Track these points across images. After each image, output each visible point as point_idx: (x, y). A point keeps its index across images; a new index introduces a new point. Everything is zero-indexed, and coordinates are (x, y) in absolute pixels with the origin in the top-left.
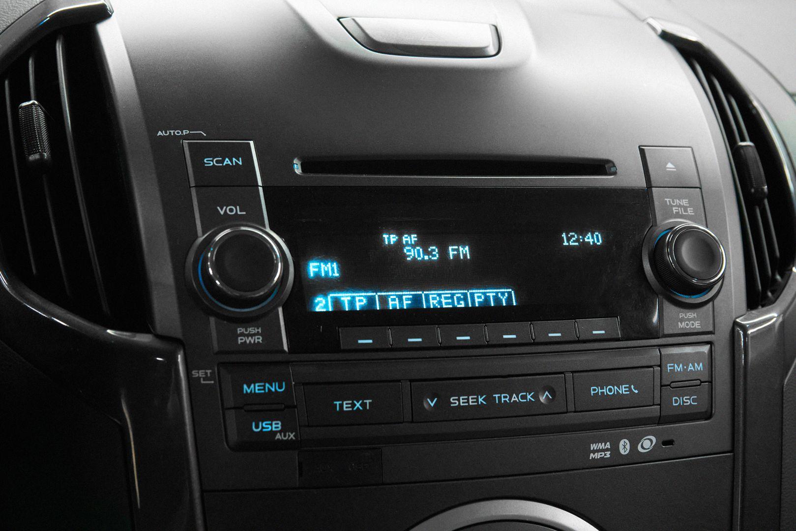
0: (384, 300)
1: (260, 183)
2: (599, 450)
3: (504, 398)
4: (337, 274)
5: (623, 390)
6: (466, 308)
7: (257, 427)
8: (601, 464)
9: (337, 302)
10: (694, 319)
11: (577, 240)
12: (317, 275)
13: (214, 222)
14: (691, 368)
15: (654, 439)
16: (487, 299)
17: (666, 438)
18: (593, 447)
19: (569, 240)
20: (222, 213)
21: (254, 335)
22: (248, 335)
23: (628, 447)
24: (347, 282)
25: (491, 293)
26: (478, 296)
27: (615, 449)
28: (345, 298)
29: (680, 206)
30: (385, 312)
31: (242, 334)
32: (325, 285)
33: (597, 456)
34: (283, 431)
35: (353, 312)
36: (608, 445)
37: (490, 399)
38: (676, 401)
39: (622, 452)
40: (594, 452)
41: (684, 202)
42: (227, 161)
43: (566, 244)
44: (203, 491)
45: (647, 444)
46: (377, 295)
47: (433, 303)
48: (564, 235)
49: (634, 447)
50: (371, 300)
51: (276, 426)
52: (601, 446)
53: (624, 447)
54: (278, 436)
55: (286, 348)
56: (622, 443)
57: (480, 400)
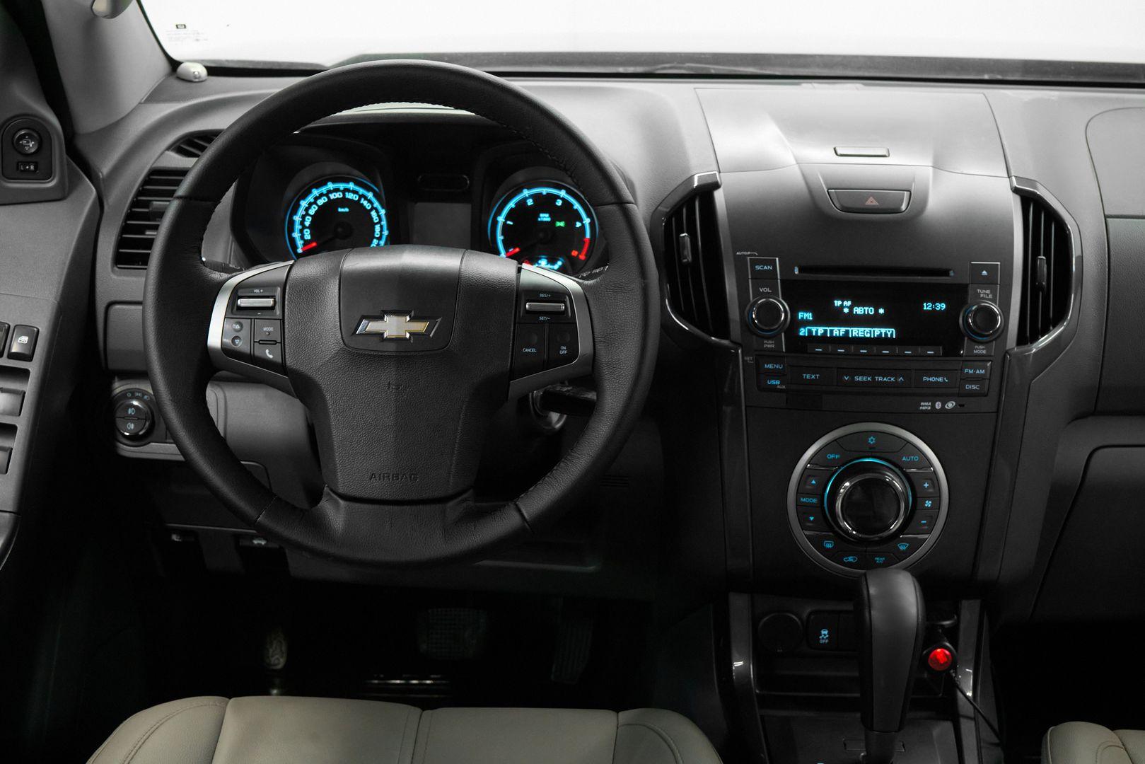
0: (832, 331)
1: (779, 277)
2: (925, 406)
3: (880, 379)
4: (811, 319)
5: (940, 379)
6: (870, 338)
7: (770, 382)
8: (925, 412)
9: (810, 332)
10: (983, 349)
11: (932, 307)
12: (803, 318)
13: (758, 295)
14: (978, 372)
15: (954, 403)
16: (881, 333)
17: (961, 403)
18: (922, 404)
19: (927, 307)
20: (762, 292)
21: (770, 344)
22: (768, 344)
23: (940, 405)
24: (815, 322)
25: (883, 330)
26: (877, 332)
27: (933, 406)
28: (814, 329)
29: (985, 293)
30: (832, 337)
31: (766, 343)
32: (805, 323)
33: (924, 408)
34: (781, 384)
35: (817, 336)
36: (930, 404)
37: (873, 379)
38: (968, 387)
39: (937, 407)
40: (922, 406)
41: (988, 292)
42: (766, 267)
43: (925, 308)
44: (746, 406)
45: (950, 405)
46: (828, 329)
47: (855, 334)
48: (925, 304)
49: (943, 406)
50: (826, 331)
51: (778, 382)
52: (926, 404)
53: (938, 405)
54: (778, 387)
55: (784, 350)
56: (937, 403)
57: (869, 379)
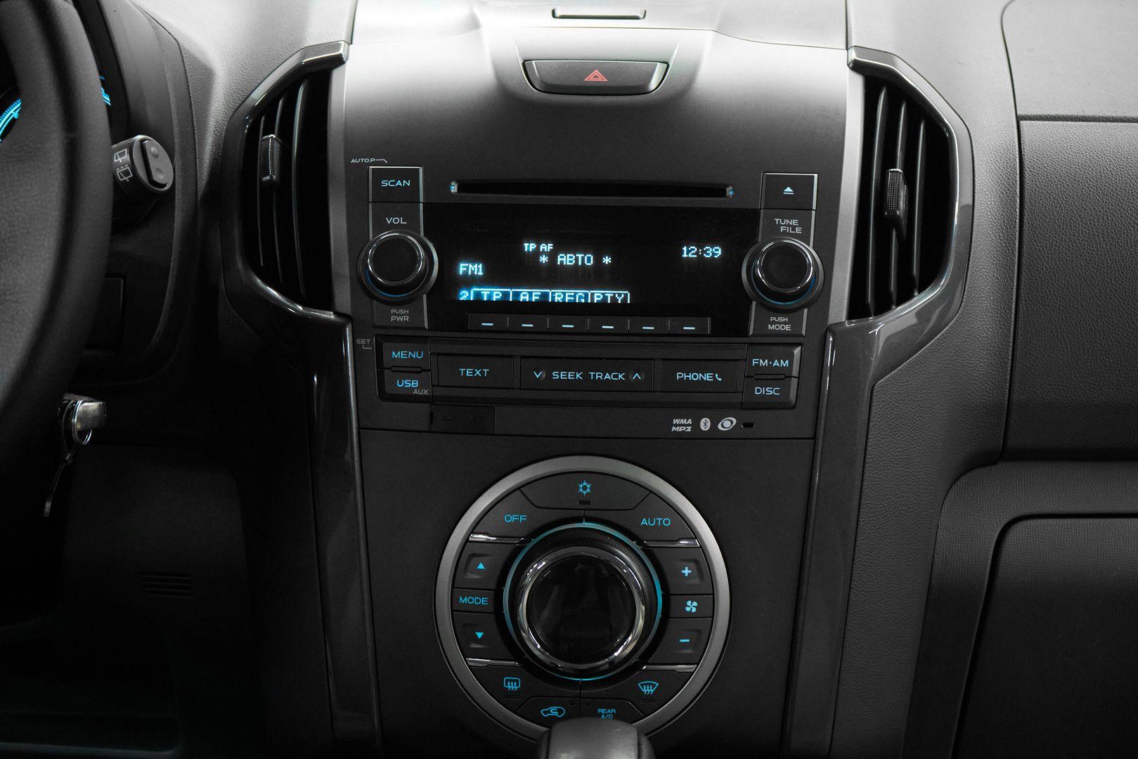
0: (517, 295)
1: (421, 199)
2: (682, 425)
3: (599, 376)
4: (481, 273)
5: (707, 377)
6: (586, 303)
7: (400, 384)
8: (682, 436)
9: (478, 294)
10: (785, 323)
11: (697, 253)
12: (466, 273)
13: (381, 226)
14: (776, 363)
15: (735, 421)
16: (605, 298)
17: (747, 421)
18: (676, 421)
19: (688, 252)
20: (389, 222)
21: (404, 315)
22: (398, 315)
23: (709, 424)
24: (486, 281)
25: (609, 294)
26: (597, 295)
27: (696, 425)
28: (485, 292)
29: (789, 225)
30: (516, 303)
31: (395, 314)
32: (470, 281)
33: (679, 429)
34: (420, 387)
35: (490, 302)
36: (690, 421)
37: (586, 376)
38: (758, 391)
39: (703, 428)
40: (676, 425)
41: (794, 222)
42: (399, 183)
43: (685, 255)
44: (359, 428)
45: (727, 424)
46: (511, 291)
47: (557, 299)
48: (685, 249)
49: (714, 425)
50: (506, 295)
51: (414, 384)
52: (683, 421)
53: (705, 424)
54: (415, 392)
55: (426, 325)
56: (703, 420)
57: (578, 376)
